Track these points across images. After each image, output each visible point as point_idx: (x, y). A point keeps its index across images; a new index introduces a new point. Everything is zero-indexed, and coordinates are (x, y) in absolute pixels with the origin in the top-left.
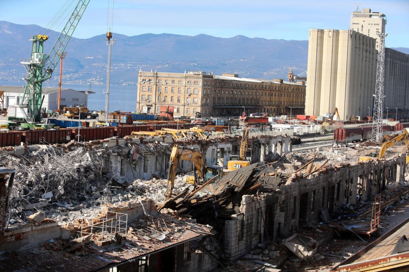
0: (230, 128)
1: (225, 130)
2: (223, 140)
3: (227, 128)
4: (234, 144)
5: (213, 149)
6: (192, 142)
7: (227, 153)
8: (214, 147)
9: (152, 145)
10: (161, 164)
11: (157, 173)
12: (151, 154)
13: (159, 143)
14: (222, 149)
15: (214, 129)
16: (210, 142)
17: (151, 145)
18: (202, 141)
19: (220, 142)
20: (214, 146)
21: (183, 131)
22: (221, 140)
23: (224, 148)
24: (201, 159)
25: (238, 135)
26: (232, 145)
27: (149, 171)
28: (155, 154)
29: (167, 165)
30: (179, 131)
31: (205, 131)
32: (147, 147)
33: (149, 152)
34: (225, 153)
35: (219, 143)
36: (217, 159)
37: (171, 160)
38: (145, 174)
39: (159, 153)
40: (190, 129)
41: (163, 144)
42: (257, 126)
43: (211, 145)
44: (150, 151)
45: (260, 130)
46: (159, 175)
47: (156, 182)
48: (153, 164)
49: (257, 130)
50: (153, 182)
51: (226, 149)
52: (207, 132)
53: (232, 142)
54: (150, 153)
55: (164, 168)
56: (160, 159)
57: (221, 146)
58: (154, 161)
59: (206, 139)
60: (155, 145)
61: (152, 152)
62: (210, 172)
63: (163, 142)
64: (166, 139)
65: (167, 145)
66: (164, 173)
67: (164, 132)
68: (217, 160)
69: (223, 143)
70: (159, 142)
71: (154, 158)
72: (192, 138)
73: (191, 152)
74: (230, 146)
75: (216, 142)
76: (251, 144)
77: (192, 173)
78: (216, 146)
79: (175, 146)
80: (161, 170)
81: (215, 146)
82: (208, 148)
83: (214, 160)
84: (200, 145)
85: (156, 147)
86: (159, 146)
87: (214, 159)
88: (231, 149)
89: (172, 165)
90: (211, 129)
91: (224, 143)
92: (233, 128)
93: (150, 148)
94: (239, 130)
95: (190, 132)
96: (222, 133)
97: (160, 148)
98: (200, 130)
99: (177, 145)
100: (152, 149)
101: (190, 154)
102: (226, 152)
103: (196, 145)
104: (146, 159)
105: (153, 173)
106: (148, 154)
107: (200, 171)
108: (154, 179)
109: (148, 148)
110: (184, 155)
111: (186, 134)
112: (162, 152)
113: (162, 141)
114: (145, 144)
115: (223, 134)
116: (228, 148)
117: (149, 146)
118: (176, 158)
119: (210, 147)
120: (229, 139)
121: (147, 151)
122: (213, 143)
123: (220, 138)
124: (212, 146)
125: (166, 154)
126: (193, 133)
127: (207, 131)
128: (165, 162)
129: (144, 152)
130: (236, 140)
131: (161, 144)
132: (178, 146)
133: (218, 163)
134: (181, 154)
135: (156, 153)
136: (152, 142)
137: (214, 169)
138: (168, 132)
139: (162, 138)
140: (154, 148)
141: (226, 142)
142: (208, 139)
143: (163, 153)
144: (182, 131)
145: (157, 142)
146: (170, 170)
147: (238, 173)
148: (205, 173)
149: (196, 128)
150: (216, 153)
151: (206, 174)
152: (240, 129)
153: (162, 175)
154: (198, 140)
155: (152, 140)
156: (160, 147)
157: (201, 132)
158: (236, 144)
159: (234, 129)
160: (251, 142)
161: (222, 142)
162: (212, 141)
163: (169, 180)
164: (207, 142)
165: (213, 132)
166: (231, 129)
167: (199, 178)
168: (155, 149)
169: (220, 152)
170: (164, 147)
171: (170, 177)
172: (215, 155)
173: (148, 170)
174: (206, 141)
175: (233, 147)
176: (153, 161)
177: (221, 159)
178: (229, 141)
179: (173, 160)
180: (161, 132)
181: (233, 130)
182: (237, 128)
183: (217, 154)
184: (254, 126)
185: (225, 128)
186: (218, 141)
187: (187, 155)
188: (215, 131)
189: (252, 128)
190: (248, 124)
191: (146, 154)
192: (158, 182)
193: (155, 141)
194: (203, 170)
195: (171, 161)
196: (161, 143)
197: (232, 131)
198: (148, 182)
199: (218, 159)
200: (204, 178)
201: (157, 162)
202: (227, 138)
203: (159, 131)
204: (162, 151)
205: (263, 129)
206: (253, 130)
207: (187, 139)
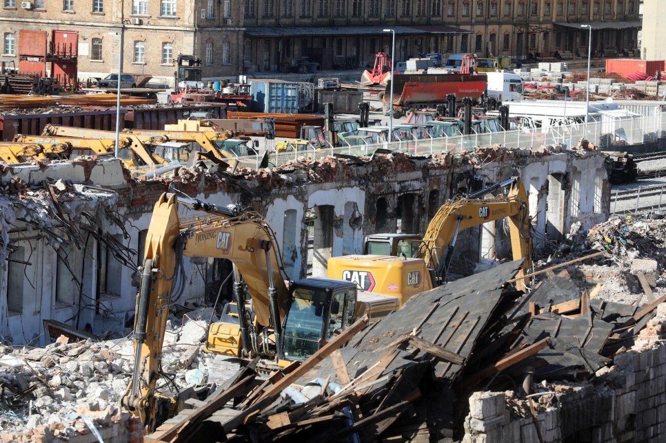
0: (331, 121)
1: (310, 130)
2: (326, 174)
3: (321, 122)
4: (373, 189)
5: (291, 212)
6: (202, 183)
7: (346, 225)
8: (292, 202)
9: (41, 197)
10: (79, 277)
11: (63, 316)
12: (38, 237)
13: (73, 190)
14: (326, 212)
15: (265, 126)
16: (274, 179)
17: (38, 197)
18: (242, 177)
19: (316, 182)
20: (291, 198)
21: (140, 137)
22: (321, 172)
23: (331, 208)
24: (267, 250)
26: (363, 193)
27: (29, 308)
28: (55, 236)
30: (125, 136)
31: (230, 137)
32: (21, 206)
33: (30, 227)
34: (338, 227)
35: (312, 187)
36: (304, 251)
37: (150, 256)
38: (14, 321)
39: (71, 232)
40: (167, 127)
41: (88, 193)
42: (442, 112)
43: (278, 196)
44: (36, 224)
45: (457, 128)
46: (70, 323)
47: (73, 352)
48: (47, 280)
49: (445, 128)
50: (59, 351)
51: (339, 211)
52: (237, 140)
53: (363, 181)
54: (35, 233)
55: (94, 296)
56: (75, 256)
57: (320, 196)
58: (49, 268)
59: (258, 171)
60: (56, 197)
61: (45, 229)
62: (303, 304)
63: (88, 183)
64: (96, 170)
65: (105, 195)
66: (93, 314)
67: (59, 141)
68: (305, 257)
69: (327, 185)
70: (69, 184)
71: (50, 254)
73: (225, 221)
74: (355, 195)
75: (299, 182)
76: (443, 186)
77: (228, 311)
78: (302, 197)
79: (165, 200)
80: (81, 305)
81: (296, 197)
82: (270, 207)
83: (293, 259)
84: (237, 196)
85: (58, 206)
86: (70, 200)
87: (295, 252)
88: (361, 210)
89: (152, 280)
90: (256, 127)
91: (334, 184)
92: (346, 122)
93: (34, 210)
94: (370, 129)
95: (168, 140)
96: (304, 142)
97: (78, 208)
98: (211, 133)
99: (170, 196)
100: (42, 213)
101: (223, 230)
102: (341, 220)
103: (220, 194)
104: (15, 257)
105: (46, 315)
106: (27, 234)
107: (265, 301)
108: (63, 340)
109: (24, 212)
110: (199, 237)
112: (84, 228)
113: (83, 178)
114: (11, 193)
115: (305, 147)
116: (348, 204)
117: (31, 201)
118: (168, 250)
119: (278, 202)
120: (354, 168)
121: (22, 224)
122: (289, 185)
123: (316, 164)
124: (285, 198)
125: (99, 236)
126: (179, 145)
127: (237, 134)
128: (94, 269)
129: (9, 228)
130: (383, 172)
131: (78, 194)
132: (174, 198)
134: (187, 233)
135: (57, 231)
136: (40, 186)
138: (76, 143)
139: (81, 169)
140: (50, 210)
141: (342, 180)
142: (267, 170)
143: (89, 231)
144: (132, 137)
145: (61, 186)
146: (143, 300)
147: (442, 303)
148: (282, 311)
149: (192, 125)
150: (299, 225)
151: (287, 314)
152: (373, 123)
153: (83, 324)
154: (227, 175)
155: (39, 177)
156: (76, 203)
157: (213, 143)
158: (380, 188)
159: (348, 127)
160: (443, 179)
161: (326, 179)
162: (283, 176)
163: (143, 339)
164: (263, 181)
165: (261, 140)
166: (337, 127)
167: (260, 328)
168: (55, 212)
169: (317, 223)
170: (93, 205)
172: (298, 237)
173: (25, 306)
174: (259, 177)
175: (368, 203)
176: (47, 267)
177: (321, 250)
178: (351, 177)
181: (344, 129)
182: (364, 123)
183: (304, 233)
184: (433, 111)
185: (311, 122)
186: (309, 178)
187: (211, 234)
188: (270, 136)
189: (423, 121)
190: (401, 105)
191: (16, 235)
192: (82, 352)
193: (52, 181)
194: (275, 296)
195: (147, 263)
196: (79, 188)
197: (340, 135)
198: (36, 353)
199: (310, 252)
200: (279, 331)
201: (64, 268)
202: (346, 166)
204: (84, 220)
205: (469, 124)
206: (430, 127)
207: (181, 173)
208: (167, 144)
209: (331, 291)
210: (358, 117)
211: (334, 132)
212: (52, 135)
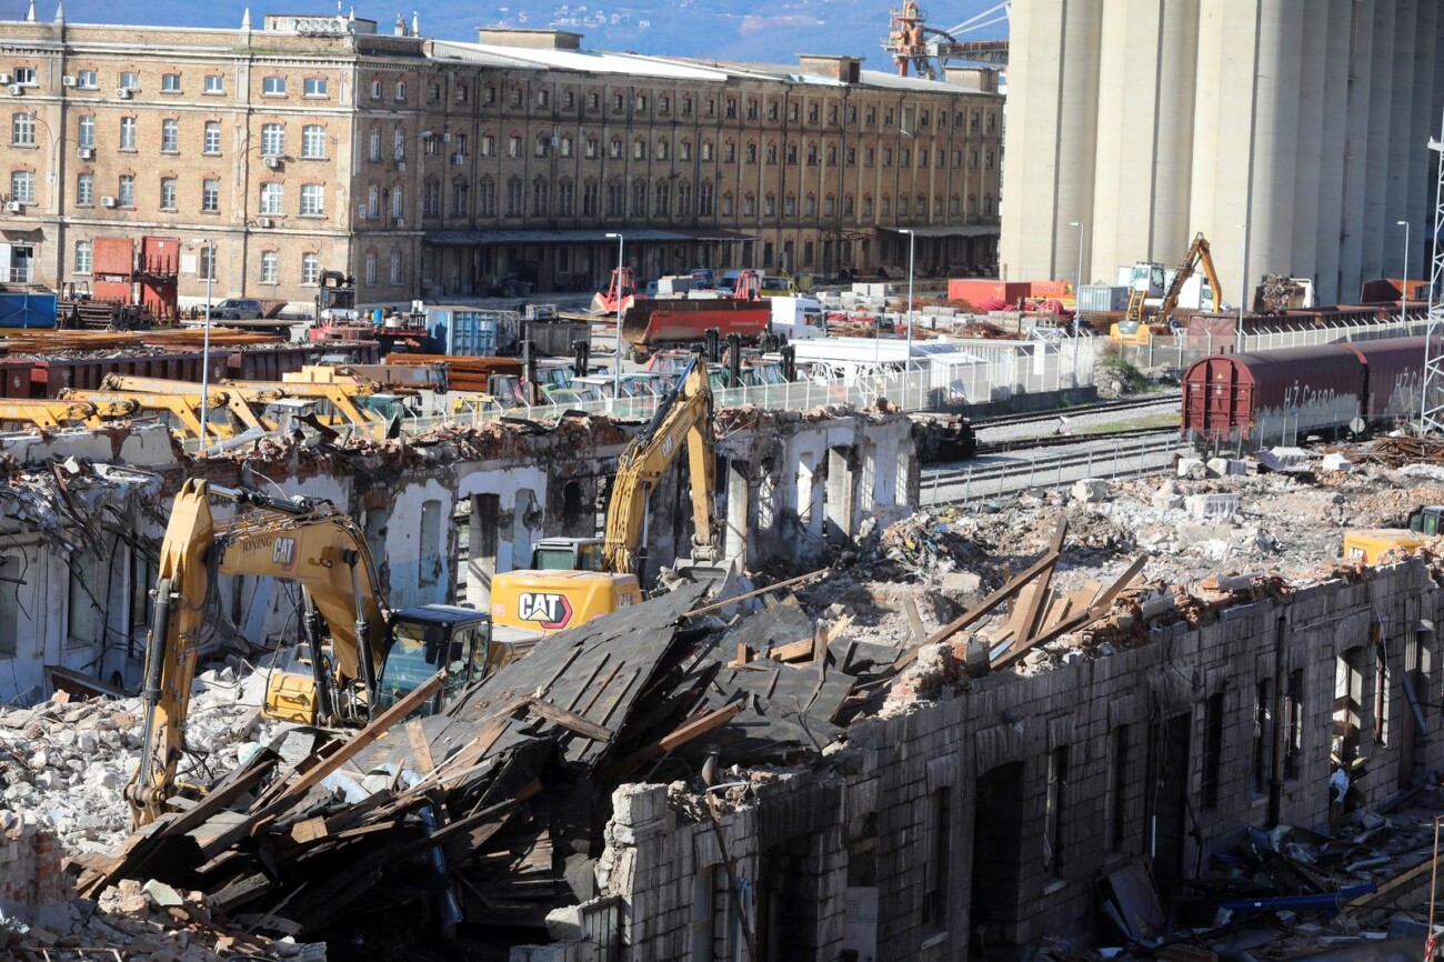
0: (533, 367)
1: (502, 381)
2: (488, 447)
3: (517, 370)
4: (559, 470)
5: (432, 504)
6: (294, 462)
7: (518, 523)
8: (434, 490)
9: (41, 484)
10: (102, 602)
11: (77, 661)
12: (40, 543)
13: (91, 472)
14: (486, 503)
15: (434, 375)
16: (408, 456)
17: (37, 483)
18: (357, 452)
19: (471, 459)
20: (432, 483)
21: (242, 393)
22: (479, 445)
23: (495, 498)
24: (353, 564)
25: (583, 414)
26: (544, 477)
27: (25, 648)
28: (62, 542)
29: (139, 605)
30: (217, 391)
31: (380, 390)
32: (12, 497)
33: (25, 528)
34: (505, 526)
35: (465, 467)
36: (453, 563)
37: (167, 575)
39: (87, 532)
40: (286, 377)
41: (114, 477)
42: (699, 355)
43: (412, 480)
44: (33, 522)
46: (88, 671)
47: (72, 716)
48: (53, 606)
50: (51, 715)
51: (507, 503)
52: (390, 396)
53: (544, 458)
54: (34, 537)
55: (125, 629)
56: (95, 572)
57: (478, 480)
58: (57, 587)
59: (383, 442)
60: (64, 482)
61: (47, 530)
62: (410, 646)
63: (116, 462)
64: (129, 444)
65: (140, 480)
66: (123, 657)
67: (122, 398)
68: (454, 572)
69: (489, 463)
70: (86, 466)
71: (58, 568)
72: (299, 435)
73: (287, 521)
74: (533, 479)
75: (446, 459)
77: (299, 655)
78: (449, 481)
79: (191, 489)
80: (106, 642)
81: (441, 481)
82: (400, 497)
83: (436, 574)
84: (349, 480)
85: (68, 496)
86: (86, 488)
87: (438, 564)
88: (542, 500)
89: (171, 610)
90: (419, 376)
91: (498, 462)
92: (553, 370)
93: (31, 503)
94: (591, 379)
95: (284, 396)
96: (487, 398)
97: (97, 500)
98: (349, 385)
99: (199, 483)
100: (42, 507)
101: (285, 534)
102: (511, 516)
103: (322, 477)
104: (6, 573)
105: (52, 660)
106: (19, 538)
107: (351, 641)
108: (60, 698)
109: (16, 505)
110: (246, 546)
111: (257, 408)
112: (109, 528)
113: (110, 455)
115: (488, 406)
116: (520, 492)
117: (27, 489)
118: (196, 563)
119: (412, 488)
120: (530, 439)
121: (14, 524)
122: (430, 464)
123: (472, 432)
124: (422, 482)
125: (133, 541)
126: (301, 403)
127: (390, 387)
128: (126, 590)
130: (574, 445)
131: (98, 479)
132: (205, 486)
133: (464, 586)
134: (225, 539)
135: (68, 536)
136: (44, 466)
137: (439, 624)
138: (145, 401)
139: (106, 441)
140: (54, 504)
141: (512, 456)
142: (397, 442)
143: (117, 533)
144: (232, 392)
145: (72, 466)
146: (157, 639)
147: (586, 647)
148: (377, 655)
149: (322, 373)
150: (444, 525)
151: (385, 659)
152: (595, 371)
153: (108, 671)
154: (332, 450)
155: (43, 453)
156: (95, 492)
157: (352, 400)
158: (570, 468)
159: (558, 375)
161: (487, 455)
162: (422, 451)
163: (156, 699)
164: (389, 458)
165: (427, 395)
166: (541, 376)
167: (346, 682)
168: (62, 506)
169: (475, 521)
170: (121, 495)
171: (157, 683)
172: (443, 542)
173: (20, 644)
174: (384, 453)
175: (550, 490)
176: (54, 587)
177: (479, 561)
178: (525, 451)
179: (180, 578)
180: (102, 400)
181: (551, 378)
182: (581, 370)
183: (453, 535)
184: (686, 353)
185: (502, 369)
186: (460, 453)
187: (265, 540)
188: (441, 390)
189: (669, 367)
190: (646, 343)
191: (4, 540)
192: (84, 716)
193: (61, 459)
194: (365, 634)
195: (163, 585)
196: (101, 469)
197: (544, 388)
198: (18, 716)
199: (462, 565)
200: (373, 686)
201: (79, 590)
202: (517, 436)
203: (91, 396)
204: (109, 517)
205: (737, 372)
207: (262, 445)
208: (284, 402)
209: (450, 626)
210: (572, 360)
211: (536, 384)
212: (115, 389)
